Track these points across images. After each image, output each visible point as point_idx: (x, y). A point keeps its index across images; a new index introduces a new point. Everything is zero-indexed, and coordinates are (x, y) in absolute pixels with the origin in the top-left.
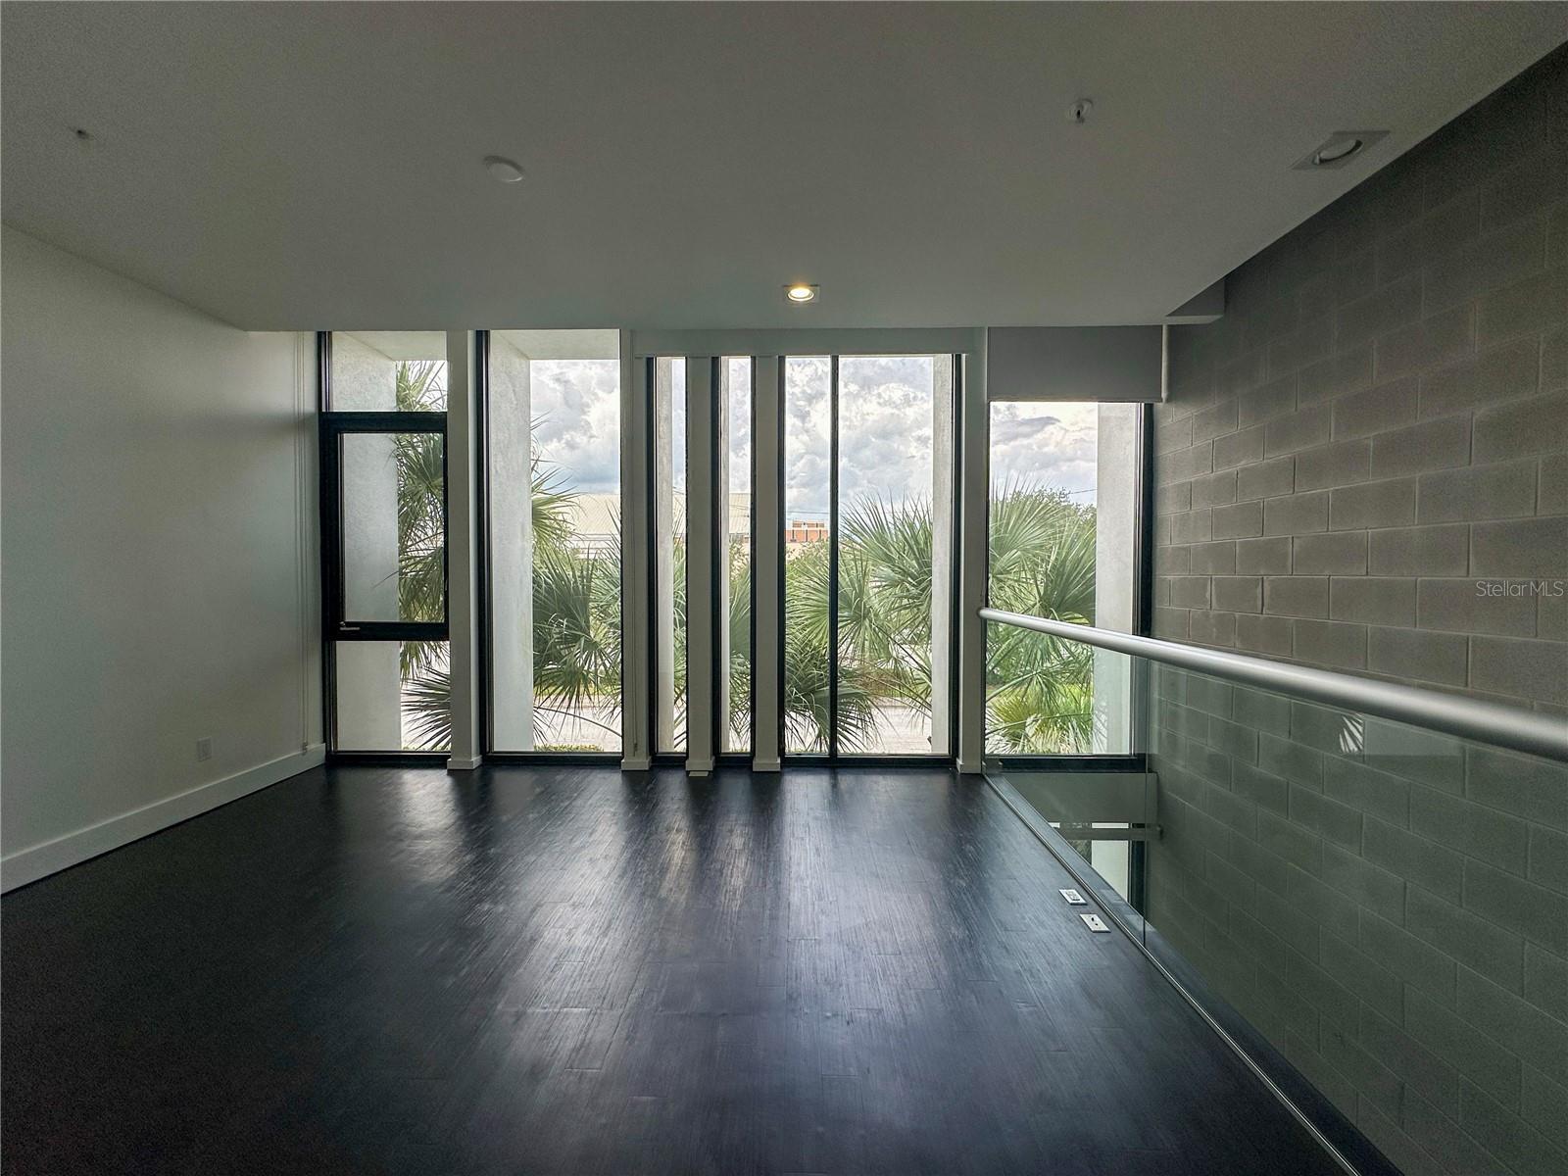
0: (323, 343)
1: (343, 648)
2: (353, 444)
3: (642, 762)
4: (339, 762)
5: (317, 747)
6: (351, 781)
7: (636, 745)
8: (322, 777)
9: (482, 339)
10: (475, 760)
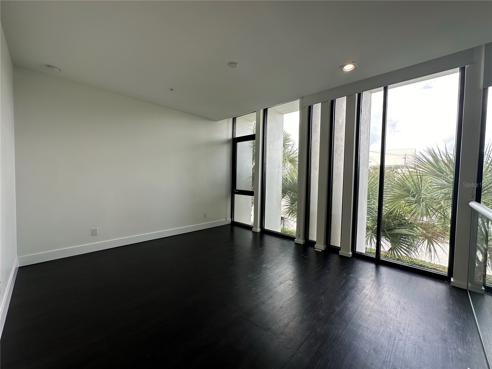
0: (234, 120)
1: (236, 196)
2: (239, 144)
3: (301, 241)
4: (234, 224)
5: (229, 220)
6: (237, 230)
7: (299, 235)
8: (230, 226)
9: (265, 111)
10: (259, 230)
